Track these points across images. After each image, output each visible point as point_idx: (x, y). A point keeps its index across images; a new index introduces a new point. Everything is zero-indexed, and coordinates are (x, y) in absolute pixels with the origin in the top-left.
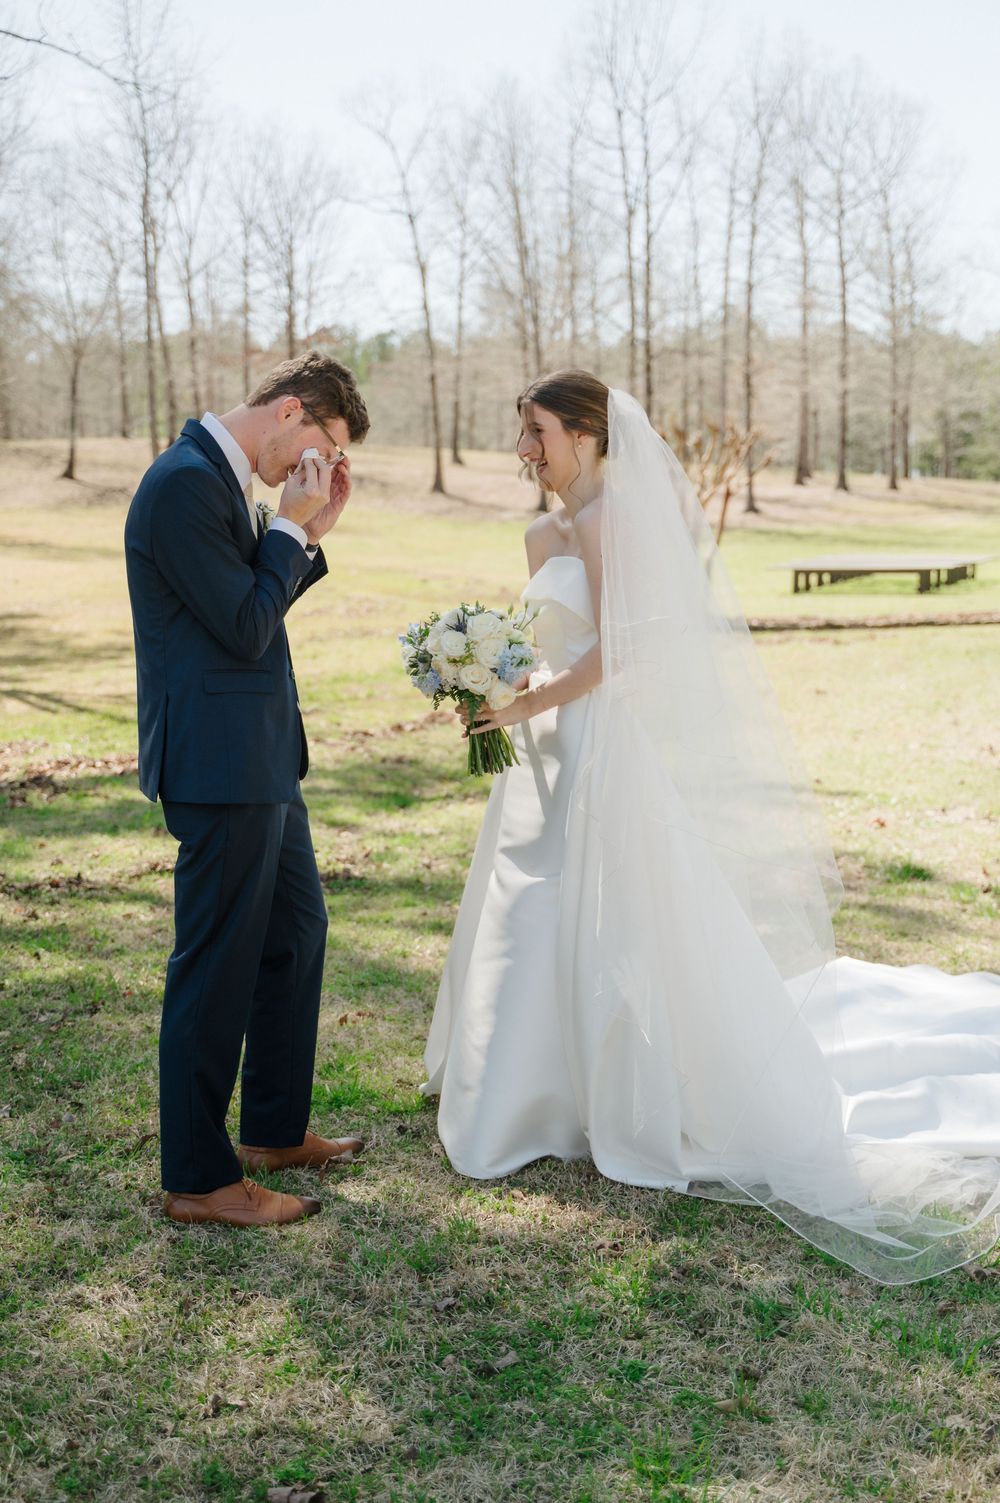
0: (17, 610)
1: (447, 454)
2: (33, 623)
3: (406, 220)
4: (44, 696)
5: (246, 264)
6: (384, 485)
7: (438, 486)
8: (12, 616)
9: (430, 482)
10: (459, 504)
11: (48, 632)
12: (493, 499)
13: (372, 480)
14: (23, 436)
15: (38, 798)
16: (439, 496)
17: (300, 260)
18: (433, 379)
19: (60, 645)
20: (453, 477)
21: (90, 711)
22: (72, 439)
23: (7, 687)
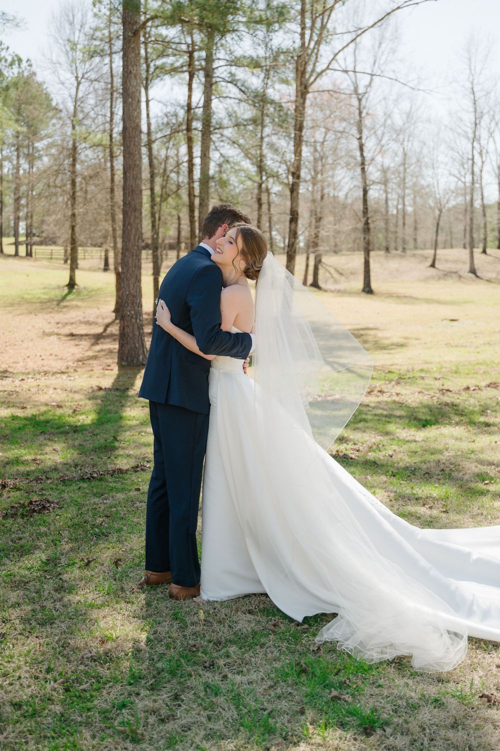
21: (354, 372)
22: (435, 250)
23: (331, 360)
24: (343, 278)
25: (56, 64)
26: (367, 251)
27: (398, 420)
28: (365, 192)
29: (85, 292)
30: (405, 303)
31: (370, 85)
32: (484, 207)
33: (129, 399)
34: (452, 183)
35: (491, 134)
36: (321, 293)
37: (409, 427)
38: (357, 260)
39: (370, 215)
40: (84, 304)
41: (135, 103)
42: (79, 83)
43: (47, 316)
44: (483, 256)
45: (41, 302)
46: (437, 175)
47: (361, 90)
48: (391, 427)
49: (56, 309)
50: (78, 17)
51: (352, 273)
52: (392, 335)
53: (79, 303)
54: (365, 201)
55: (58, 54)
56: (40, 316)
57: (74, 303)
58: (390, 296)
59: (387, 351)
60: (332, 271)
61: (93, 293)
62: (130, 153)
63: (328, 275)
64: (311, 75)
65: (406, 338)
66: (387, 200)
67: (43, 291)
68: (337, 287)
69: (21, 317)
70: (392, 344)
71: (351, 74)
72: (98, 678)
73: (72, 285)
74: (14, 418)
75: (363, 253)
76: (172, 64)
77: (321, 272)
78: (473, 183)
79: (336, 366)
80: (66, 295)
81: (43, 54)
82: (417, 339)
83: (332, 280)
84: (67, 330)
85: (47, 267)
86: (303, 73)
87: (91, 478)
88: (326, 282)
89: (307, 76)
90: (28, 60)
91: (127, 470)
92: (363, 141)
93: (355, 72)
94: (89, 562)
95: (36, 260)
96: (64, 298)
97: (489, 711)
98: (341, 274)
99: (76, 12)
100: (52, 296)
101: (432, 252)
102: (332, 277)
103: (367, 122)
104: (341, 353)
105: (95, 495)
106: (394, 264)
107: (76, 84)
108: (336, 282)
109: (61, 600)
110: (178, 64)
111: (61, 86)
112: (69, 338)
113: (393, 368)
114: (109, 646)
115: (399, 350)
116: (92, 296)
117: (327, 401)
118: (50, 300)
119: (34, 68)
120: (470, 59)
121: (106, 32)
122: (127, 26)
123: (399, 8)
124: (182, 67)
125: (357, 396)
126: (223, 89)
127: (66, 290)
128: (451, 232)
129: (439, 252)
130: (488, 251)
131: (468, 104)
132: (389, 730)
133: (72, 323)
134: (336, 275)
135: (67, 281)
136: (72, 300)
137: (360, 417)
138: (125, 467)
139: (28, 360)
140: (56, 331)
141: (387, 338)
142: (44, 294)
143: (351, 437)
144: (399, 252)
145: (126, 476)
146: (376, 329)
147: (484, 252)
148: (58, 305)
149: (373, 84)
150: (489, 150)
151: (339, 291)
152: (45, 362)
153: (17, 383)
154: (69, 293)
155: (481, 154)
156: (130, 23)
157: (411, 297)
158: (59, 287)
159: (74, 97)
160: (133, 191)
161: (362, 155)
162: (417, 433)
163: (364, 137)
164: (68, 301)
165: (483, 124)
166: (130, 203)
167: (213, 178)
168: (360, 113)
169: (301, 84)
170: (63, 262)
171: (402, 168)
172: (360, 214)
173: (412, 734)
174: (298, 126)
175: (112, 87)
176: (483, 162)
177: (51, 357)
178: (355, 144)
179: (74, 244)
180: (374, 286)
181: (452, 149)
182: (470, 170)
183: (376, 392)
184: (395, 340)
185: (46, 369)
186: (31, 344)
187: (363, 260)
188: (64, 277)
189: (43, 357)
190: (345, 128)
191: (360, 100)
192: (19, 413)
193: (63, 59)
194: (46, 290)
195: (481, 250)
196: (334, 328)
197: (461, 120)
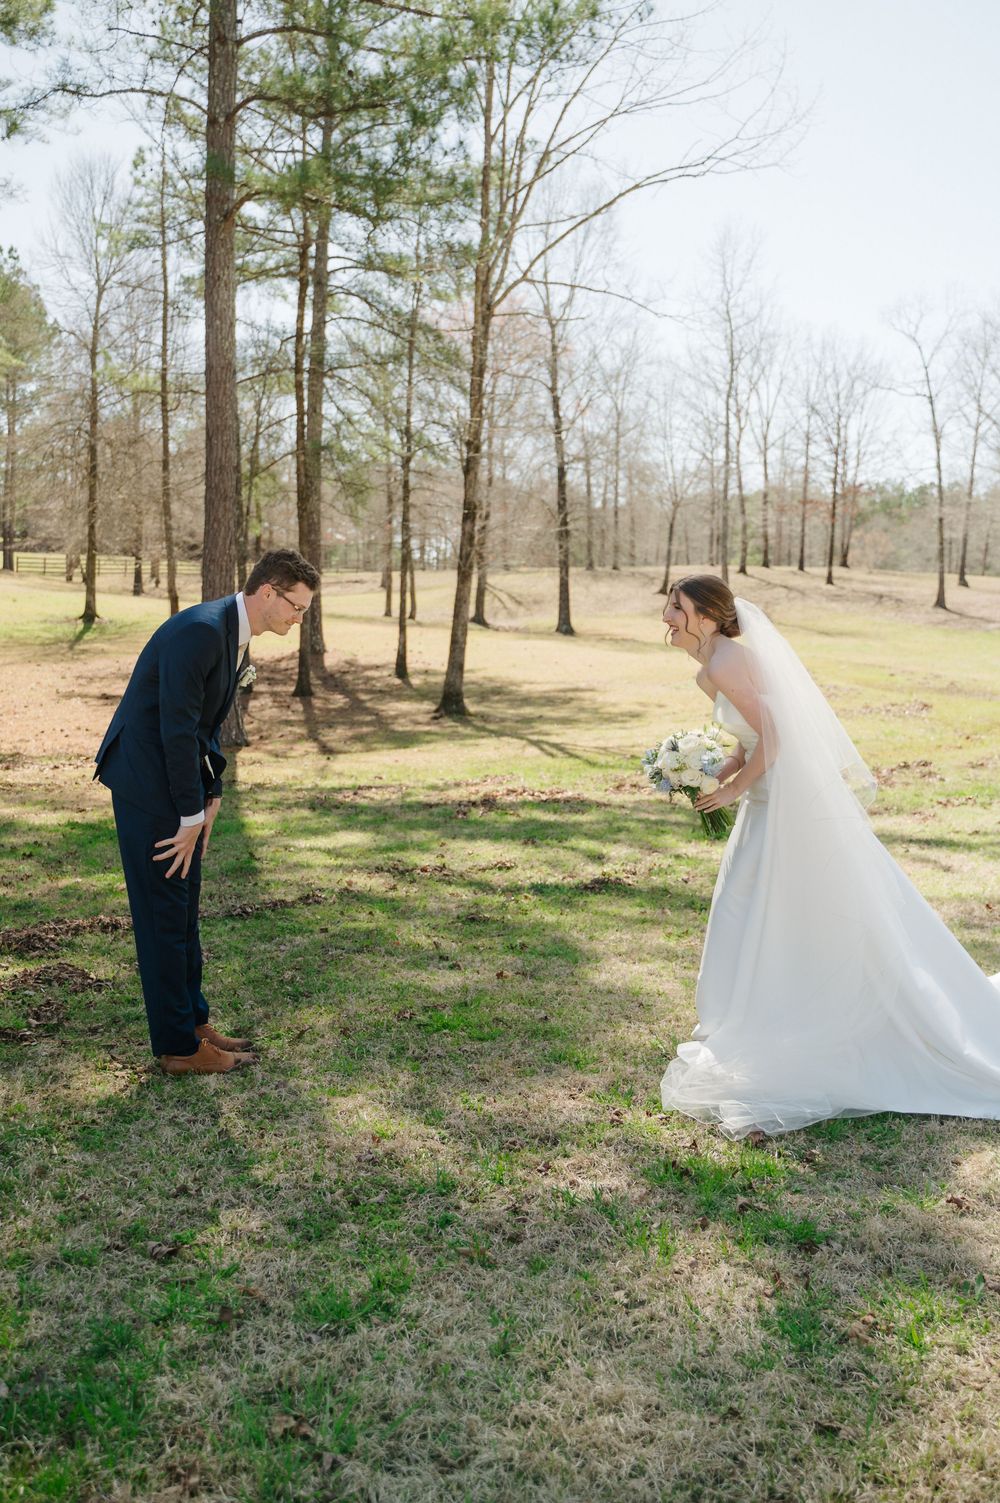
0: (582, 685)
1: (952, 579)
2: (587, 695)
3: (926, 400)
4: (555, 746)
5: (808, 439)
6: (898, 601)
7: (940, 603)
8: (576, 690)
9: (934, 599)
10: (956, 617)
11: (593, 701)
12: (984, 613)
13: (890, 598)
14: (646, 563)
15: (477, 814)
16: (941, 610)
17: (852, 434)
18: (941, 520)
19: (596, 711)
20: (954, 594)
21: (577, 757)
22: (668, 566)
23: (535, 738)
24: (522, 610)
25: (63, 258)
26: (564, 567)
27: (676, 829)
28: (562, 473)
29: (112, 629)
30: (629, 650)
31: (570, 300)
32: (743, 500)
33: (243, 797)
34: (693, 460)
35: (754, 387)
36: (490, 632)
37: (699, 839)
38: (547, 582)
39: (568, 508)
40: (114, 648)
41: (226, 327)
42: (101, 290)
43: (59, 667)
44: (741, 576)
45: (42, 644)
46: (670, 448)
47: (556, 312)
48: (669, 840)
49: (70, 654)
50: (101, 181)
51: (536, 602)
52: (620, 699)
53: (105, 646)
54: (562, 486)
55: (67, 243)
56: (46, 667)
57: (98, 646)
58: (601, 638)
59: (617, 725)
60: (504, 597)
61: (126, 630)
62: (217, 407)
63: (497, 603)
64: (497, 289)
65: (642, 704)
66: (589, 486)
67: (42, 626)
68: (514, 623)
69: (14, 668)
70: (622, 715)
71: (541, 287)
72: (392, 1188)
73: (89, 616)
74: (73, 825)
75: (557, 569)
76: (261, 264)
77: (488, 598)
78: (727, 463)
79: (546, 747)
80: (82, 633)
81: (43, 243)
82: (661, 706)
83: (504, 612)
84: (95, 689)
85: (42, 587)
86: (486, 284)
87: (243, 915)
88: (495, 615)
89: (492, 289)
90: (11, 250)
91: (293, 902)
92: (559, 393)
93: (546, 283)
94: (303, 1032)
95: (21, 575)
96: (79, 638)
97: (965, 1220)
98: (519, 603)
99: (96, 174)
100: (60, 635)
101: (662, 569)
102: (505, 607)
103: (563, 360)
104: (546, 727)
105: (260, 938)
106: (603, 588)
107: (96, 292)
108: (511, 615)
109: (284, 1084)
110: (271, 264)
111: (71, 293)
112: (102, 702)
113: (636, 751)
114: (389, 1144)
115: (635, 722)
116: (124, 635)
117: (557, 801)
118: (58, 641)
119: (23, 264)
120: (724, 266)
121: (156, 209)
122: (213, 204)
123: (637, 186)
124: (277, 268)
125: (601, 794)
126: (342, 304)
127: (81, 625)
128: (687, 539)
129: (673, 569)
130: (749, 569)
131: (718, 338)
132: (836, 1246)
133: (102, 679)
134: (510, 604)
135: (81, 610)
136: (92, 641)
137: (615, 825)
138: (289, 899)
139: (44, 737)
140: (77, 690)
141: (614, 705)
142: (45, 630)
143: (613, 854)
144: (609, 568)
145: (295, 912)
146: (592, 690)
147: (743, 570)
148: (71, 648)
149: (574, 302)
150: (750, 411)
151: (517, 630)
152: (72, 741)
153: (48, 772)
154: (87, 629)
155: (737, 415)
156: (218, 200)
157: (634, 641)
158: (68, 620)
159: (93, 312)
160: (222, 468)
161: (556, 415)
162: (714, 848)
163: (560, 385)
164: (87, 642)
165: (741, 370)
166: (217, 487)
167: (328, 448)
168: (554, 348)
169: (482, 303)
170: (64, 579)
171: (613, 435)
172: (555, 507)
173: (871, 1250)
174: (477, 369)
175: (166, 297)
176: (741, 429)
177: (79, 733)
178: (544, 397)
179: (92, 549)
180: (575, 622)
181: (694, 407)
182: (724, 442)
183: (627, 787)
184: (626, 707)
185: (76, 750)
186: (41, 712)
187: (557, 581)
188: (76, 603)
189: (66, 732)
190: (528, 371)
191: (553, 326)
192: (78, 818)
193: (75, 250)
194: (48, 625)
195: (738, 568)
196: (525, 689)
197: (706, 361)
